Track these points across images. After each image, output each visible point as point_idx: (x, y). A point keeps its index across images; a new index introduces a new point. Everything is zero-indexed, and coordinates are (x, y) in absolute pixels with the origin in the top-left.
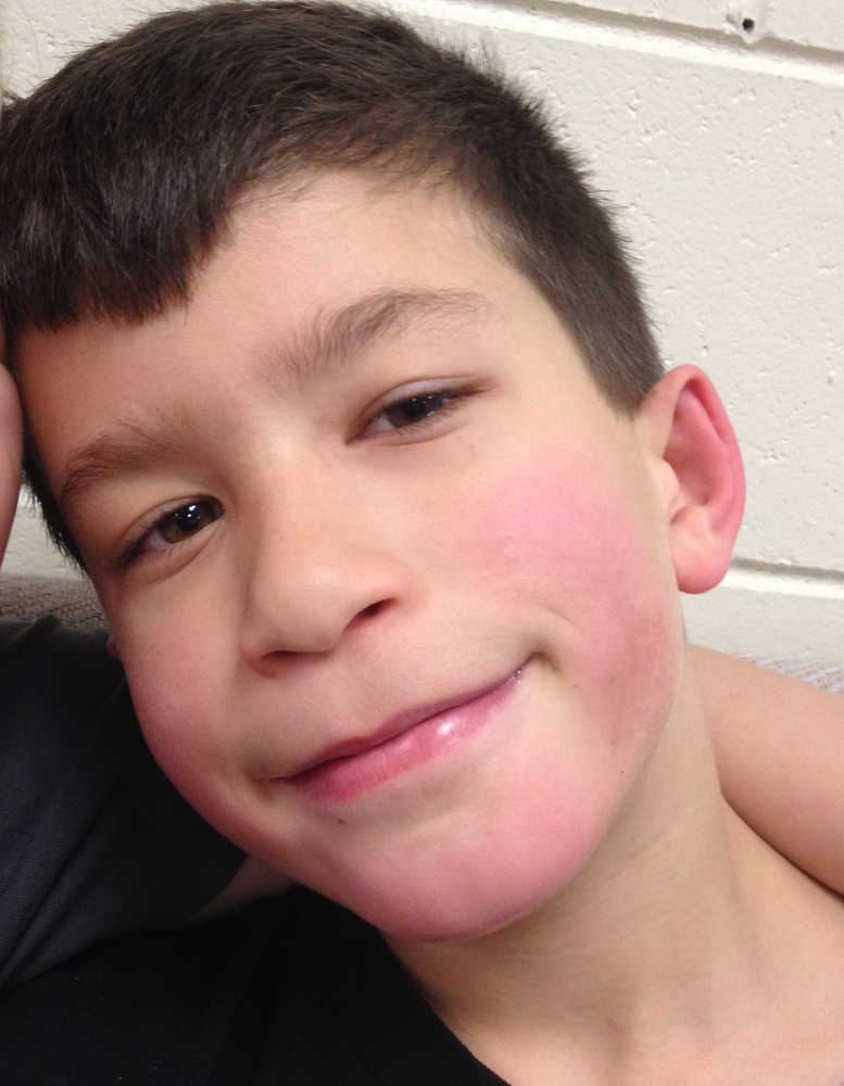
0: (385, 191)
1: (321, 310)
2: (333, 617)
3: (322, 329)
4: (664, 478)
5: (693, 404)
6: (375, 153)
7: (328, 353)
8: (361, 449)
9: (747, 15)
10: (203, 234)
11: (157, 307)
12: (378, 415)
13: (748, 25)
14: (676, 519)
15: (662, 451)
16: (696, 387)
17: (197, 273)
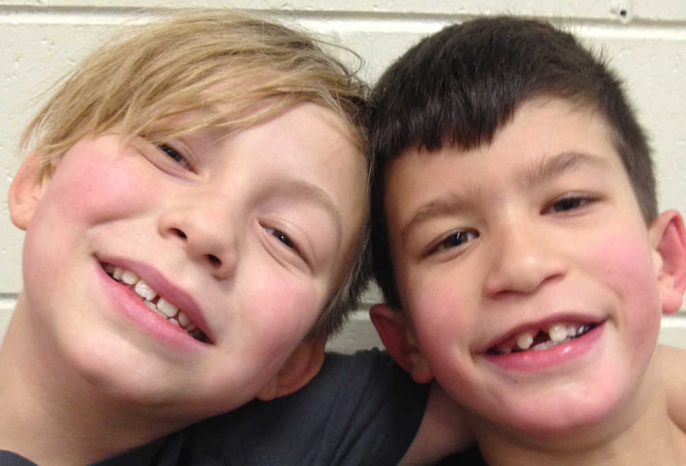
0: (575, 110)
1: (545, 156)
2: (536, 278)
3: (545, 162)
4: (657, 260)
5: (673, 229)
6: (573, 94)
7: (545, 173)
8: (546, 218)
9: (622, 8)
10: (504, 115)
11: (477, 144)
12: (551, 206)
13: (623, 13)
14: (660, 279)
15: (656, 246)
16: (676, 221)
17: (497, 131)
